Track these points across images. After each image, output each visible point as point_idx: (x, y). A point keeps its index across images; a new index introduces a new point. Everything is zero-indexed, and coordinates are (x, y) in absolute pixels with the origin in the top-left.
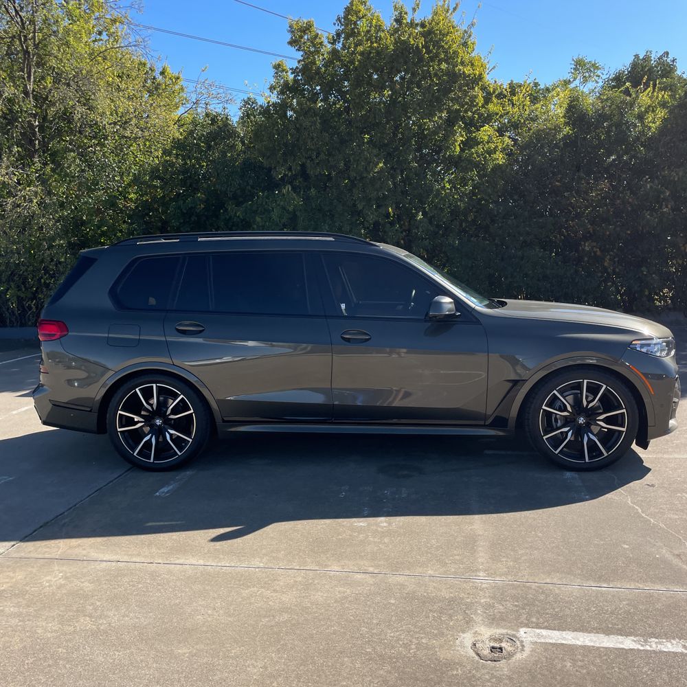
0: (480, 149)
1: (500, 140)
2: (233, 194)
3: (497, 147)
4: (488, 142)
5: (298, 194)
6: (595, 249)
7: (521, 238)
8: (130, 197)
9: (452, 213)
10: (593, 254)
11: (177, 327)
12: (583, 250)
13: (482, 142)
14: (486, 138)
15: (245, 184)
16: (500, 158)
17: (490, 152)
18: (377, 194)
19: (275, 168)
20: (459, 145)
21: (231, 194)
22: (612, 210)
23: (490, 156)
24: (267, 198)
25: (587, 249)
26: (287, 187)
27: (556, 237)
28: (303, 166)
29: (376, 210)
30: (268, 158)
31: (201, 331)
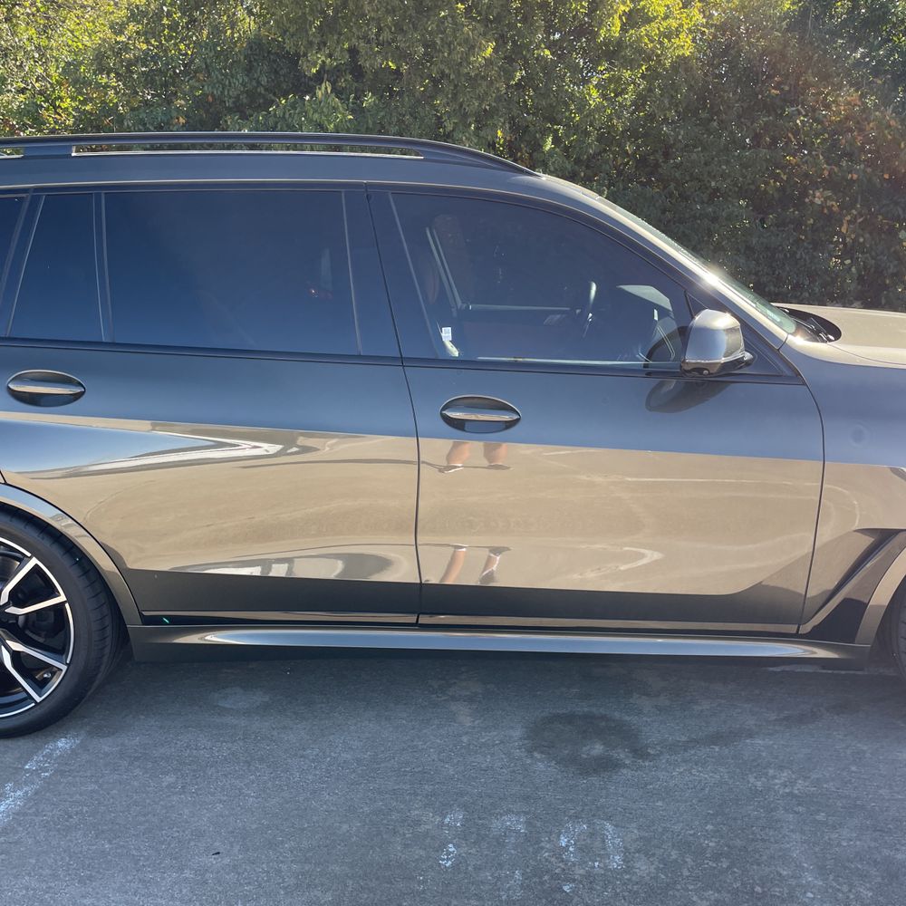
0: (653, 29)
1: (685, 15)
2: (234, 103)
3: (681, 25)
4: (666, 17)
5: (345, 100)
6: (829, 203)
7: (713, 184)
8: (64, 105)
9: (600, 138)
10: (826, 211)
11: (11, 386)
12: (812, 203)
13: (656, 18)
14: (663, 10)
15: (254, 83)
16: (685, 46)
17: (669, 34)
18: (480, 105)
19: (305, 55)
20: (620, 17)
21: (231, 101)
22: (860, 138)
23: (669, 41)
24: (293, 106)
25: (818, 201)
26: (323, 88)
27: (767, 184)
28: (353, 52)
29: (476, 133)
30: (292, 36)
31: (76, 397)
